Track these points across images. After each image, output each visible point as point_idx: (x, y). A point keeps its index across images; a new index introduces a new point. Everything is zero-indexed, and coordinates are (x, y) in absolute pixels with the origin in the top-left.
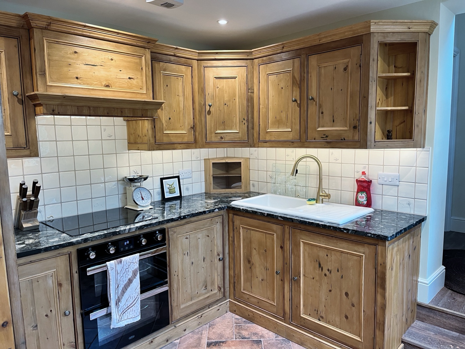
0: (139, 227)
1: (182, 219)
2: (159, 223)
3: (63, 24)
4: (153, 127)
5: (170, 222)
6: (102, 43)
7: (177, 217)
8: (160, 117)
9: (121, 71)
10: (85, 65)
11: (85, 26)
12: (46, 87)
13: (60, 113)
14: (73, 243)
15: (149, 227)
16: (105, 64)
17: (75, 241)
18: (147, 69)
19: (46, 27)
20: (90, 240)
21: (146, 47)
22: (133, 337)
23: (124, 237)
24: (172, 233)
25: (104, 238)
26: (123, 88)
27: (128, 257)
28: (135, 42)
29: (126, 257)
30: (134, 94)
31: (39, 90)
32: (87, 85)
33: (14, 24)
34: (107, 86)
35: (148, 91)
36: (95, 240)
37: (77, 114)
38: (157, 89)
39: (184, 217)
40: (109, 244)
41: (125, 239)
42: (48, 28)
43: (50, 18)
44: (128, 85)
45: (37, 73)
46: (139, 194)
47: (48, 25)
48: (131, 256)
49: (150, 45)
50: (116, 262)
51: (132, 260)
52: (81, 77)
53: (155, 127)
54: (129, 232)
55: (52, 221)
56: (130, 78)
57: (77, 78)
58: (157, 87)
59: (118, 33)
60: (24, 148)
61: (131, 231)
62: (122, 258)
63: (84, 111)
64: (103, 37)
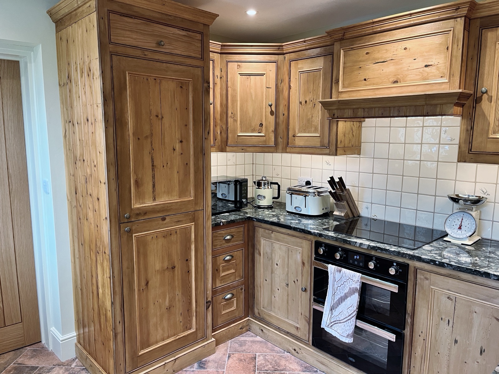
0: (372, 247)
1: (437, 266)
2: (398, 253)
3: (357, 29)
4: (469, 128)
5: (414, 260)
6: (396, 33)
7: (428, 259)
8: (486, 114)
9: (415, 59)
10: (374, 64)
11: (373, 23)
12: (338, 94)
13: (339, 117)
14: (311, 233)
15: (384, 252)
16: (396, 57)
17: (313, 232)
18: (455, 46)
19: (342, 38)
20: (323, 237)
21: (455, 16)
22: (354, 361)
23: (358, 251)
24: (422, 277)
25: (335, 241)
26: (416, 81)
27: (349, 271)
28: (437, 16)
29: (348, 270)
30: (428, 86)
31: (333, 97)
32: (373, 85)
33: (329, 43)
34: (396, 82)
35: (452, 78)
36: (328, 239)
37: (352, 117)
38: (486, 72)
39: (442, 265)
40: (340, 249)
41: (357, 253)
42: (344, 38)
43: (342, 29)
44: (422, 75)
45: (333, 82)
46: (458, 220)
47: (344, 36)
48: (352, 272)
49: (460, 11)
50: (336, 269)
51: (351, 276)
52: (369, 77)
53: (472, 128)
54: (360, 247)
55: (375, 220)
56: (426, 66)
57: (365, 80)
58: (487, 68)
59: (411, 14)
60: (327, 147)
61: (362, 247)
62: (343, 269)
63: (359, 114)
64: (395, 26)
